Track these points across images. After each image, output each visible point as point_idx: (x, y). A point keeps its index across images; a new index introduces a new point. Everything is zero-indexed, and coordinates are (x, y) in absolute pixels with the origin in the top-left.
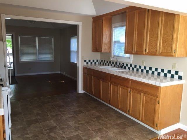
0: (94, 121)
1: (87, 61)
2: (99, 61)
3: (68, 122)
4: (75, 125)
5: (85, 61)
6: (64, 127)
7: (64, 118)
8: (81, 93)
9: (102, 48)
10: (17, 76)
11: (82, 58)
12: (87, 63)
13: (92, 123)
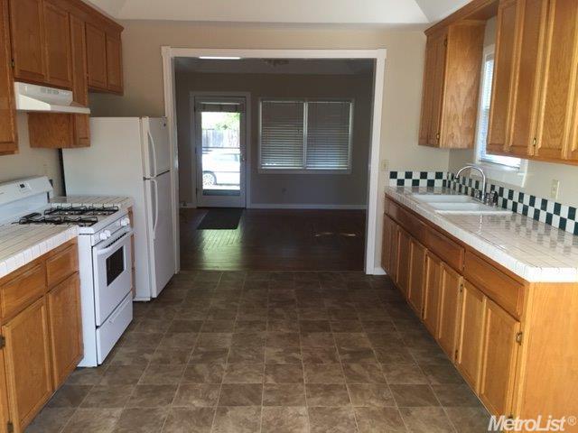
0: (335, 361)
1: (401, 176)
2: (445, 177)
3: (263, 348)
4: (273, 358)
5: (393, 175)
6: (244, 356)
7: (265, 334)
8: (375, 274)
9: (439, 134)
10: (250, 209)
11: (384, 165)
12: (401, 182)
13: (328, 363)
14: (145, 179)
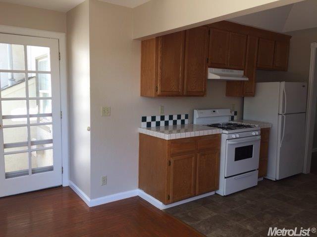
14: (279, 114)
